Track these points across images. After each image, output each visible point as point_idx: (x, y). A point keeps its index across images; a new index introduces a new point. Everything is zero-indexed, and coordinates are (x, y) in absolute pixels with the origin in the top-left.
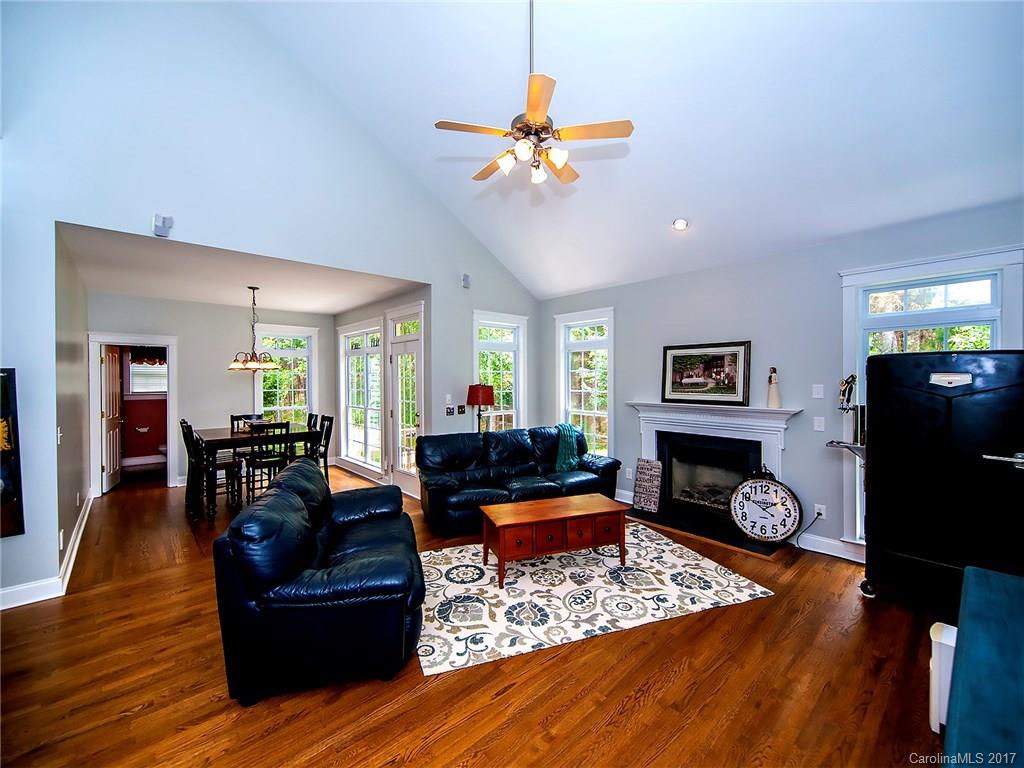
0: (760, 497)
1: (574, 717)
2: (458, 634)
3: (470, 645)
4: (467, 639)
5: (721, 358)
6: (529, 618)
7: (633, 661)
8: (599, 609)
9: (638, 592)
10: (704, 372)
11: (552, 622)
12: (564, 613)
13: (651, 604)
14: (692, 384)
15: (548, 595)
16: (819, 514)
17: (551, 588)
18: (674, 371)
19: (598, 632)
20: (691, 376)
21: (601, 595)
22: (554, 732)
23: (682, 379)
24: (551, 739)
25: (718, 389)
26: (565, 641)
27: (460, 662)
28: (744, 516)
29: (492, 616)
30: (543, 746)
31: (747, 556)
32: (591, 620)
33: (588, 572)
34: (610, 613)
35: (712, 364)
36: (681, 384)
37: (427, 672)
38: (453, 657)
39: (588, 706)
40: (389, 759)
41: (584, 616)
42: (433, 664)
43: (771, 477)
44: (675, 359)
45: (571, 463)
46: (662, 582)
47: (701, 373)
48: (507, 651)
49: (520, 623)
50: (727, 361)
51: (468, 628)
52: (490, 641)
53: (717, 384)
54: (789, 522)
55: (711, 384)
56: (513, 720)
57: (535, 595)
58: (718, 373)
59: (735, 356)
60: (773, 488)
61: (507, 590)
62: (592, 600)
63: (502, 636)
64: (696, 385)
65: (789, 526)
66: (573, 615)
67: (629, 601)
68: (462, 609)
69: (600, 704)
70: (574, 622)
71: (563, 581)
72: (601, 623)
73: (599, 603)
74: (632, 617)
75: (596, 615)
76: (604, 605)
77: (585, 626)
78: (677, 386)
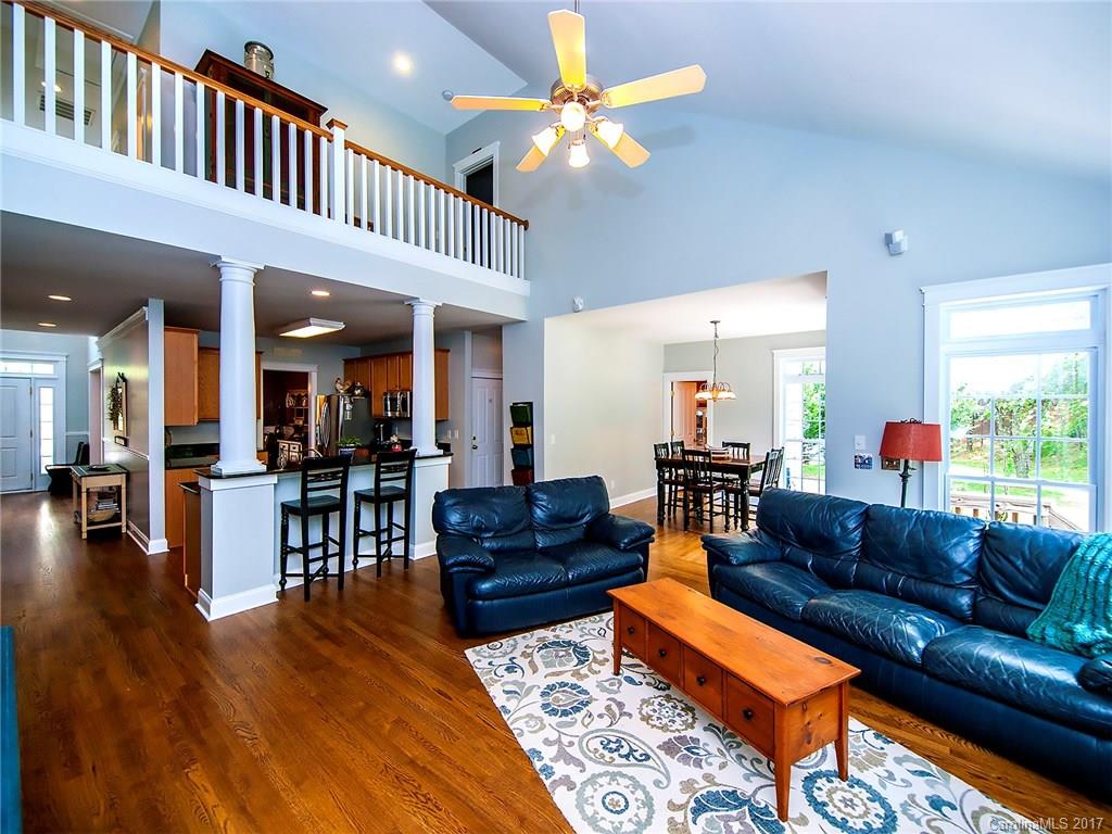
3: (504, 667)
4: (514, 663)
6: (557, 700)
11: (552, 720)
12: (578, 730)
15: (615, 713)
17: (637, 716)
19: (539, 766)
21: (643, 775)
26: (516, 732)
27: (481, 665)
29: (556, 674)
32: (564, 756)
34: (592, 781)
37: (468, 652)
41: (573, 751)
42: (478, 653)
48: (495, 690)
49: (544, 695)
51: (531, 662)
52: (511, 677)
57: (610, 703)
62: (621, 761)
63: (519, 684)
70: (559, 741)
71: (664, 728)
72: (561, 769)
73: (616, 769)
74: (589, 811)
75: (580, 764)
76: (613, 776)
77: (549, 753)
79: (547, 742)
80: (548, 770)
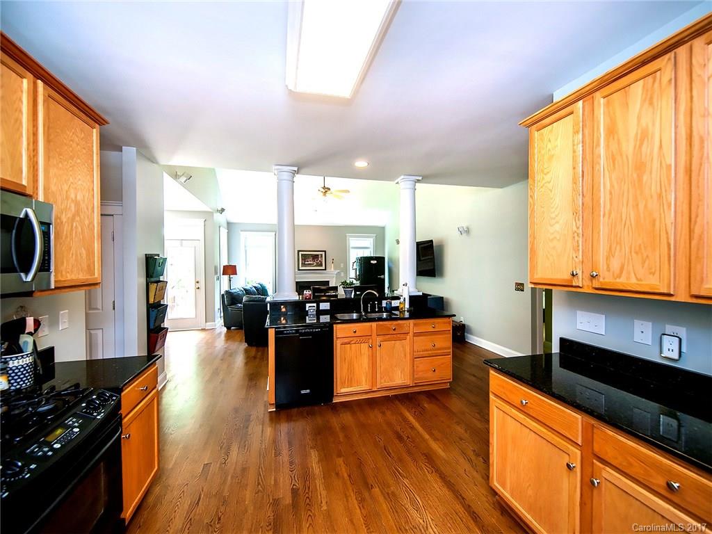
5: (318, 255)
10: (312, 260)
14: (308, 264)
18: (302, 259)
20: (308, 261)
23: (305, 262)
25: (317, 265)
35: (315, 257)
44: (302, 255)
55: (315, 264)
58: (317, 261)
59: (322, 255)
78: (304, 265)
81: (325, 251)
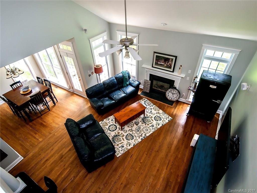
0: (172, 92)
1: (143, 158)
2: (119, 146)
3: (122, 148)
4: (121, 147)
5: (169, 59)
6: (130, 138)
7: (150, 143)
8: (142, 132)
9: (148, 125)
10: (164, 62)
11: (135, 138)
12: (136, 135)
13: (151, 128)
14: (161, 64)
15: (132, 130)
16: (183, 95)
17: (132, 128)
18: (156, 60)
19: (143, 138)
20: (161, 62)
21: (142, 127)
22: (141, 161)
23: (158, 62)
24: (141, 163)
25: (167, 67)
26: (138, 142)
27: (122, 152)
28: (168, 95)
29: (123, 139)
30: (140, 164)
31: (168, 106)
32: (141, 136)
33: (138, 121)
34: (144, 132)
35: (167, 60)
36: (158, 63)
37: (118, 156)
38: (120, 152)
39: (145, 155)
40: (120, 173)
41: (140, 135)
42: (118, 154)
43: (175, 88)
44: (157, 56)
45: (127, 84)
46: (152, 120)
47: (163, 62)
48: (129, 148)
49: (129, 140)
50: (170, 60)
51: (120, 144)
52: (125, 146)
53: (167, 66)
54: (177, 97)
55: (165, 65)
56: (135, 161)
57: (129, 131)
58: (168, 63)
59: (172, 59)
60: (175, 90)
61: (123, 131)
62: (140, 130)
63: (127, 144)
64: (161, 65)
65: (177, 98)
66: (138, 135)
67: (147, 128)
68: (117, 139)
69: (147, 154)
70: (139, 137)
71: (134, 125)
72: (143, 136)
73: (142, 130)
74: (148, 132)
75: (142, 134)
76: (143, 130)
77: (141, 138)
78: (156, 64)
79: (139, 138)
80: (144, 137)
81: (176, 57)
